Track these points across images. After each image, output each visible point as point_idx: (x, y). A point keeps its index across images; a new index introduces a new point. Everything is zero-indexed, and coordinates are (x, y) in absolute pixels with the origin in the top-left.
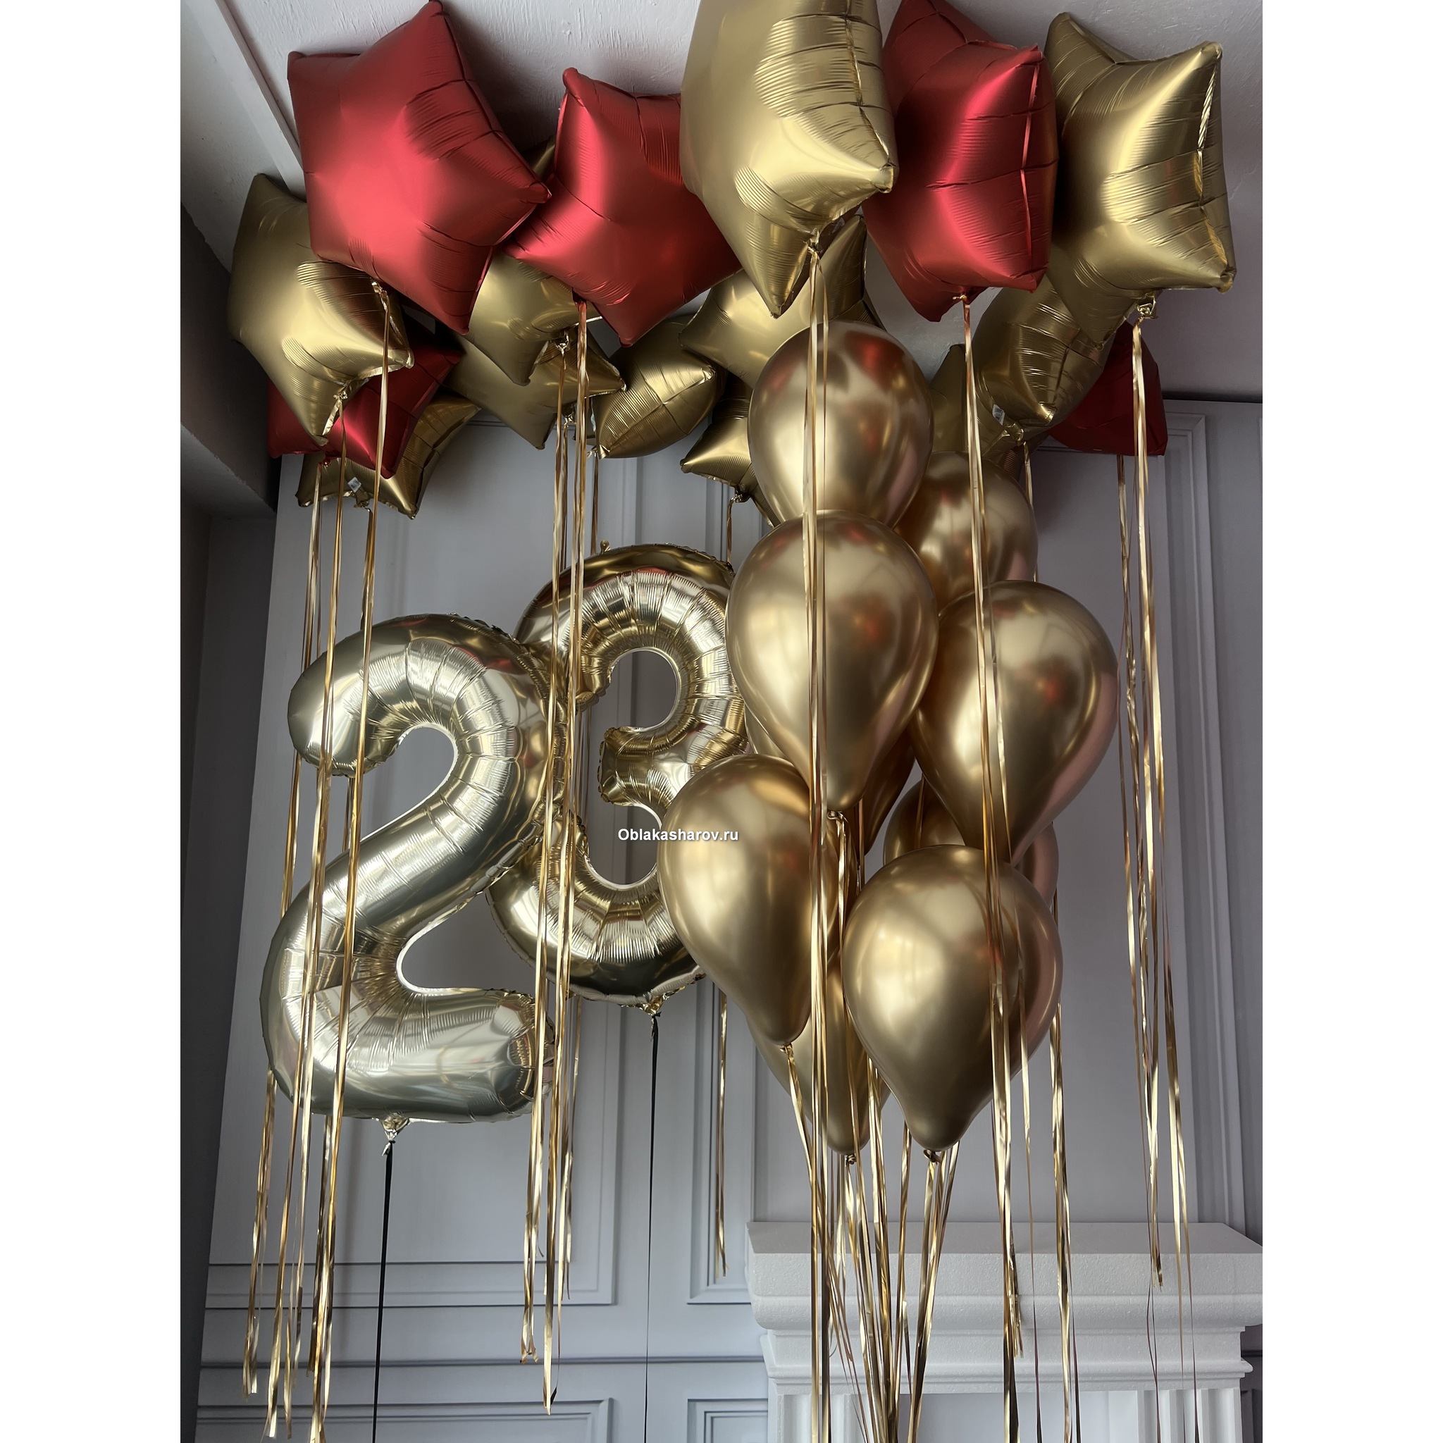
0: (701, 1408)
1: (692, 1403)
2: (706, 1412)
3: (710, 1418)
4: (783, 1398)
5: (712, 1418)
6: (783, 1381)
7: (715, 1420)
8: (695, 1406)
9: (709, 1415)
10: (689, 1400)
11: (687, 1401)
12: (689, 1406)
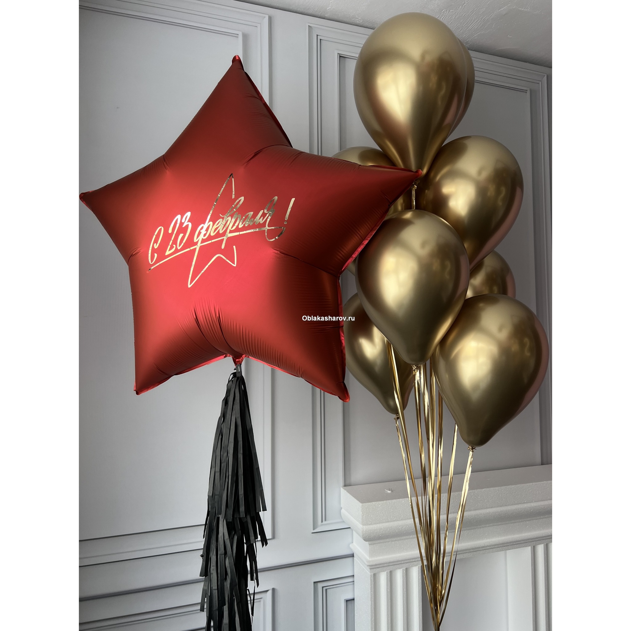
0: (320, 585)
5: (326, 589)
7: (328, 590)
8: (317, 584)
9: (324, 588)
11: (313, 582)
12: (314, 585)
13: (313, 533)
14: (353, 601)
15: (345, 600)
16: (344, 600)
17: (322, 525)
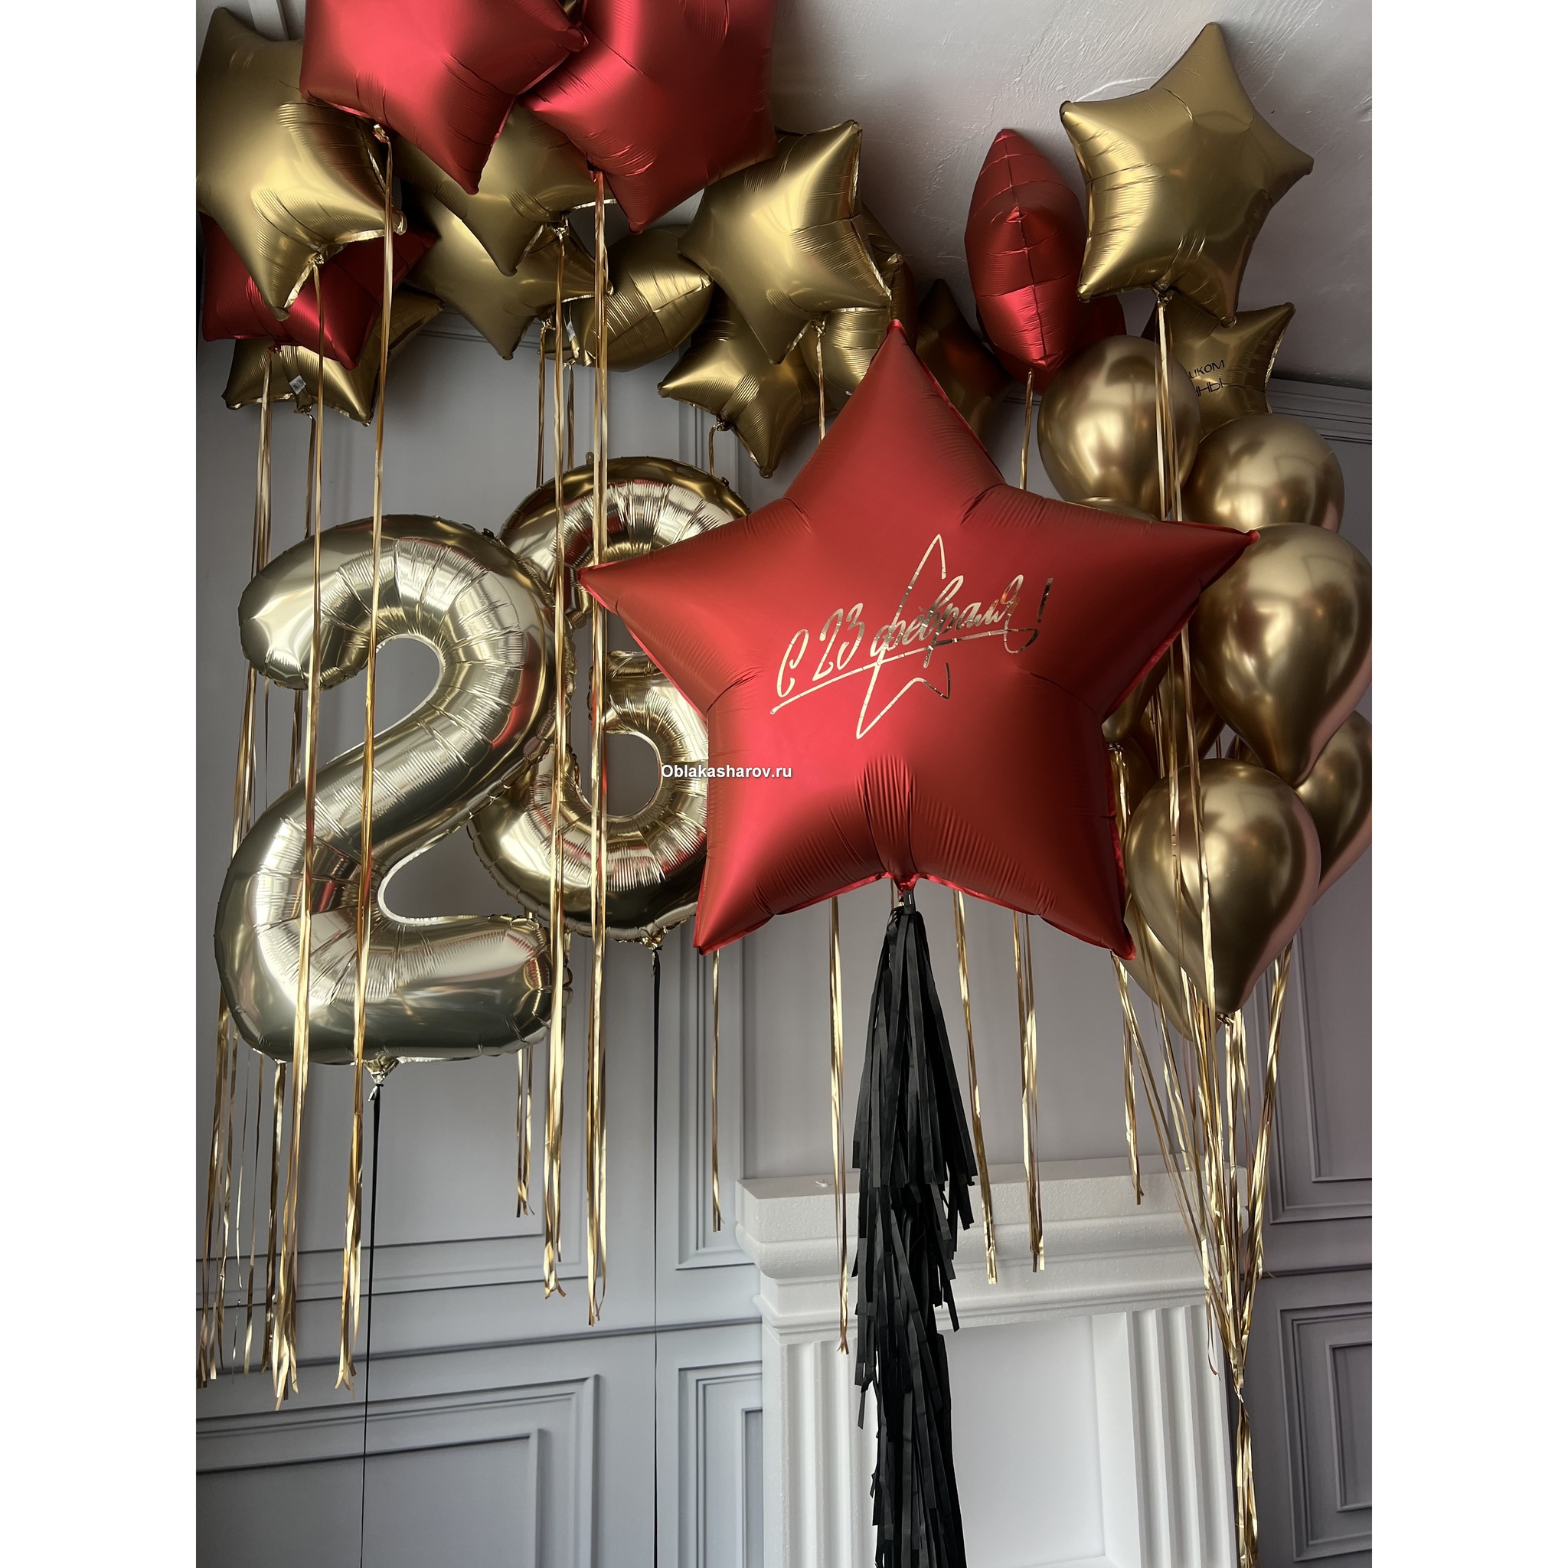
0: (692, 1377)
1: (682, 1372)
2: (698, 1381)
3: (703, 1387)
4: (786, 1348)
5: (704, 1386)
6: (785, 1330)
7: (708, 1387)
8: (686, 1374)
9: (701, 1383)
10: (680, 1370)
11: (677, 1371)
12: (680, 1375)
13: (678, 1270)
14: (760, 1414)
15: (743, 1410)
16: (740, 1411)
17: (696, 1255)
